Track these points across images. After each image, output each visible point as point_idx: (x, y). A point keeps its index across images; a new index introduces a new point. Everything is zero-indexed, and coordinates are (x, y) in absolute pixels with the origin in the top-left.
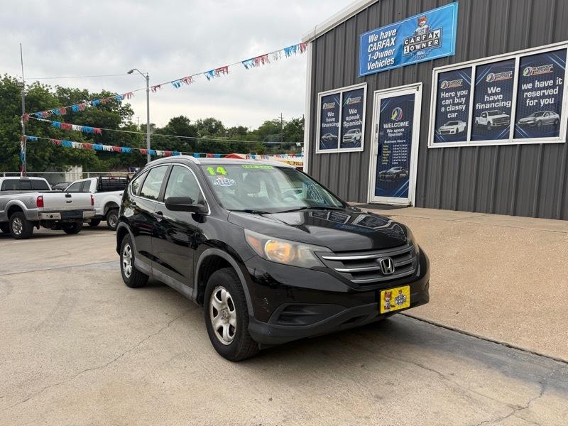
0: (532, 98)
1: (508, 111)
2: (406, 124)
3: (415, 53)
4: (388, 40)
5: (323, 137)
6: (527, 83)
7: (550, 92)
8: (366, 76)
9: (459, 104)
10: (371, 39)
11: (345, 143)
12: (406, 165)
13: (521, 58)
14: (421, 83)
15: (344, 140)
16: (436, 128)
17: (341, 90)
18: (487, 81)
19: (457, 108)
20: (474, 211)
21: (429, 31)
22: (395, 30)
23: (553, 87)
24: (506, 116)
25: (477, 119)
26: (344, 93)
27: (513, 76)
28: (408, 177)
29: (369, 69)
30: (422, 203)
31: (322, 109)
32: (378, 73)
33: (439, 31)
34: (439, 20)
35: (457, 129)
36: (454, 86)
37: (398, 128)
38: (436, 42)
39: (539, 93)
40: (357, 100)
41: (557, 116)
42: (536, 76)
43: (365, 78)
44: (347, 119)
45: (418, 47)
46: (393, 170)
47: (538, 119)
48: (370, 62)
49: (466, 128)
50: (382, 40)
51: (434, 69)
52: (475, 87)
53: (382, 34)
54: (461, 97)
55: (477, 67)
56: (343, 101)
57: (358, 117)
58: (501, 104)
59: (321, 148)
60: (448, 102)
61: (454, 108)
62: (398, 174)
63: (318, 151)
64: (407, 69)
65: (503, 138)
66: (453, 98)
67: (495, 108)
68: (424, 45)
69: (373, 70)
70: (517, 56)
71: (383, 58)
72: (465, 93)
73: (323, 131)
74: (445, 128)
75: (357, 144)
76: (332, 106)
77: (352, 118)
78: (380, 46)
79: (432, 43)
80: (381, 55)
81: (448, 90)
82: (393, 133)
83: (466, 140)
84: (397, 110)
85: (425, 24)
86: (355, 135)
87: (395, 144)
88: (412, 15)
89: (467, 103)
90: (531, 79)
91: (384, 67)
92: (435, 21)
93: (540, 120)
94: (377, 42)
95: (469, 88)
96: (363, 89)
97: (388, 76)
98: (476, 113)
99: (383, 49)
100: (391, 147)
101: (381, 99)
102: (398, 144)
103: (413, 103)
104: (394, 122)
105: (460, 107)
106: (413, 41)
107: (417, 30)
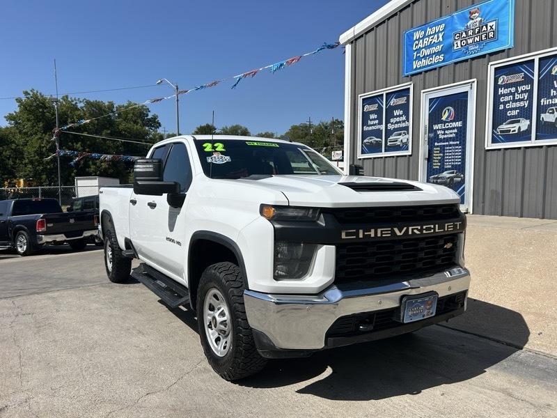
2: (459, 124)
3: (467, 49)
4: (436, 36)
5: (365, 141)
8: (413, 75)
9: (520, 100)
10: (417, 35)
11: (390, 147)
12: (461, 169)
14: (475, 80)
15: (389, 144)
16: (495, 127)
17: (384, 91)
18: (553, 73)
19: (518, 105)
20: (543, 218)
21: (482, 24)
22: (444, 25)
25: (542, 115)
26: (387, 94)
28: (463, 182)
29: (414, 67)
30: (481, 210)
31: (363, 112)
32: (426, 72)
33: (494, 23)
34: (494, 11)
35: (519, 128)
36: (514, 81)
37: (448, 129)
38: (491, 35)
40: (402, 101)
43: (411, 77)
44: (392, 120)
45: (470, 41)
46: (446, 174)
48: (415, 60)
49: (530, 126)
50: (429, 36)
51: (490, 63)
52: (539, 81)
53: (429, 29)
54: (522, 92)
55: (540, 59)
56: (386, 102)
57: (404, 118)
59: (362, 153)
60: (507, 99)
61: (514, 105)
62: (452, 179)
63: (360, 156)
64: (458, 65)
66: (513, 94)
68: (477, 39)
69: (420, 68)
71: (431, 55)
72: (527, 87)
73: (365, 135)
75: (404, 147)
76: (374, 107)
77: (398, 119)
78: (426, 42)
79: (486, 36)
80: (427, 52)
81: (506, 86)
82: (444, 134)
83: (530, 140)
84: (448, 110)
85: (478, 17)
86: (401, 137)
87: (447, 146)
88: (462, 8)
89: (530, 98)
91: (428, 66)
94: (423, 38)
95: (531, 82)
96: (409, 89)
97: (437, 74)
98: (541, 110)
99: (431, 46)
100: (442, 149)
101: (430, 99)
102: (450, 145)
103: (466, 102)
104: (445, 122)
105: (522, 104)
106: (464, 35)
107: (468, 24)
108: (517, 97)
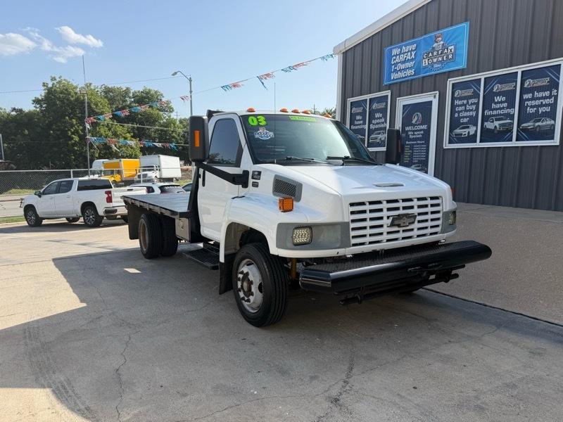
0: (532, 107)
1: (512, 117)
2: (425, 127)
3: (433, 67)
4: (409, 53)
6: (528, 93)
7: (547, 101)
8: (390, 84)
9: (470, 110)
10: (395, 52)
11: (372, 143)
12: (425, 163)
13: (523, 72)
14: (437, 92)
15: (371, 141)
16: (451, 131)
17: (368, 97)
18: (494, 91)
19: (468, 114)
20: (483, 204)
21: (444, 47)
22: (415, 45)
23: (550, 97)
24: (510, 121)
25: (486, 123)
27: (516, 87)
29: (392, 78)
31: (351, 113)
32: (401, 82)
33: (452, 47)
34: (453, 37)
35: (469, 132)
36: (466, 94)
37: (416, 131)
38: (450, 57)
39: (537, 102)
40: (382, 106)
41: (553, 122)
42: (535, 87)
43: (389, 87)
44: (373, 122)
45: (435, 60)
46: (413, 168)
47: (537, 124)
48: (393, 72)
49: (476, 131)
50: (404, 53)
51: (449, 80)
52: (484, 96)
53: (404, 48)
54: (472, 104)
55: (485, 79)
56: (370, 105)
57: (383, 120)
58: (506, 111)
60: (460, 109)
61: (466, 114)
64: (425, 79)
65: (507, 141)
66: (465, 105)
67: (501, 115)
68: (440, 59)
69: (396, 79)
70: (519, 69)
71: (405, 69)
74: (458, 131)
75: (382, 144)
76: (360, 110)
77: (378, 121)
78: (402, 58)
80: (403, 66)
81: (461, 99)
82: (414, 135)
83: (476, 142)
84: (417, 115)
85: (441, 40)
86: (380, 136)
87: (415, 144)
88: (430, 32)
89: (477, 110)
90: (531, 90)
91: (406, 77)
92: (450, 37)
93: (539, 126)
94: (399, 55)
95: (478, 97)
96: (387, 96)
97: (409, 85)
98: (485, 119)
99: (405, 62)
100: (412, 147)
101: (404, 106)
102: (418, 144)
103: (431, 109)
104: (414, 125)
105: (471, 113)
106: (430, 55)
107: (434, 46)
108: (468, 107)
